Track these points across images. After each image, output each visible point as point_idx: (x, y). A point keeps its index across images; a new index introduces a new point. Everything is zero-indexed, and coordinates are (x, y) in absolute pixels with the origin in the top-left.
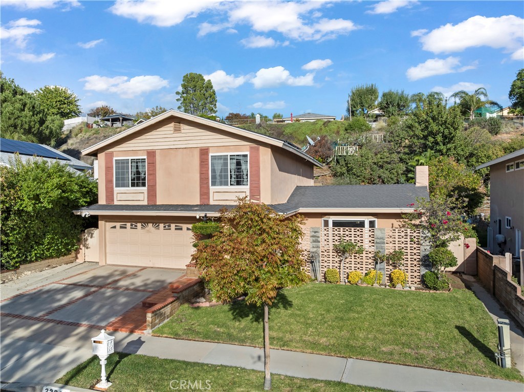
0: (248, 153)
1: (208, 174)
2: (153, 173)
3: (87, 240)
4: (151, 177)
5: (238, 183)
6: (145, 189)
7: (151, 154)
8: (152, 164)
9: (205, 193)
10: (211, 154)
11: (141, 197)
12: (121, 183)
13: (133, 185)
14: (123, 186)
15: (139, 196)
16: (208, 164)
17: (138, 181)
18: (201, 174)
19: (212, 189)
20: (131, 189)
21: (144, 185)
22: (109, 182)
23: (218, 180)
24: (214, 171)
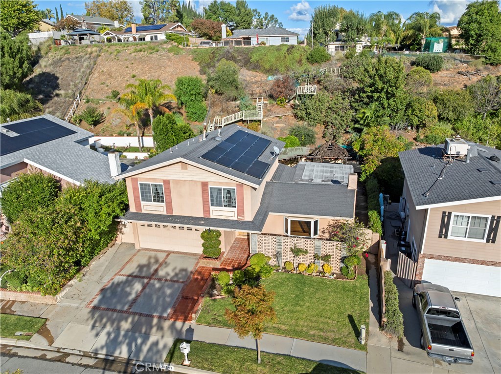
0: (235, 188)
1: (208, 199)
2: (169, 195)
3: (122, 229)
4: (168, 197)
5: (230, 206)
6: (164, 204)
7: (167, 182)
8: (168, 189)
9: (206, 211)
10: (209, 186)
11: (161, 209)
12: (146, 198)
13: (155, 201)
14: (147, 201)
15: (160, 208)
16: (208, 193)
17: (158, 198)
18: (203, 198)
19: (212, 208)
20: (153, 203)
21: (163, 201)
22: (136, 198)
23: (215, 203)
24: (212, 197)
